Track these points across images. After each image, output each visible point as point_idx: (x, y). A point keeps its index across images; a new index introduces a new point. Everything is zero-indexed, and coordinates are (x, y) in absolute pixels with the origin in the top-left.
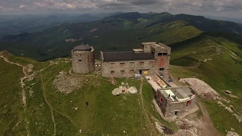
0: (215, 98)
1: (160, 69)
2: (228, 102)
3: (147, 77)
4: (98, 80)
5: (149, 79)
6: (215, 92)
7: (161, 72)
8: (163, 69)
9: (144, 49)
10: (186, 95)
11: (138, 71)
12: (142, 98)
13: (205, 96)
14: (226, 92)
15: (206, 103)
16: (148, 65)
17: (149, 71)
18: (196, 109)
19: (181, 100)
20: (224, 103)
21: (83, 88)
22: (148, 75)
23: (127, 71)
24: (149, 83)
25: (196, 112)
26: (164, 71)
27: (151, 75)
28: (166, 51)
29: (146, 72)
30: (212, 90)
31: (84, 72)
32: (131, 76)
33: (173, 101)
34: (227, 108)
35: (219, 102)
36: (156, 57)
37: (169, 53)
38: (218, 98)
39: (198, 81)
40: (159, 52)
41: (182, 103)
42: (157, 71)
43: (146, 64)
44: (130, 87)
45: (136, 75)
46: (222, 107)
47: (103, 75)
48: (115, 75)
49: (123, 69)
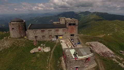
0: (110, 56)
1: (71, 35)
2: (121, 59)
3: (61, 41)
4: (24, 42)
5: (62, 42)
6: (111, 52)
7: (72, 37)
8: (73, 35)
9: (60, 21)
10: (85, 53)
11: (55, 37)
12: (52, 55)
13: (103, 54)
14: (120, 52)
15: (103, 60)
16: (62, 32)
17: (63, 36)
18: (95, 65)
19: (80, 58)
20: (118, 60)
21: (11, 48)
22: (62, 39)
23: (47, 36)
24: (61, 45)
25: (94, 68)
26: (74, 36)
27: (64, 39)
28: (74, 22)
29: (61, 37)
30: (109, 50)
31: (16, 37)
32: (50, 40)
33: (73, 59)
34: (120, 64)
35: (114, 60)
36: (67, 27)
37: (77, 23)
38: (113, 56)
39: (99, 43)
40: (69, 23)
41: (81, 60)
42: (69, 37)
43: (61, 31)
44: (46, 47)
45: (53, 39)
46: (116, 63)
47: (30, 39)
48: (38, 39)
49: (44, 35)
